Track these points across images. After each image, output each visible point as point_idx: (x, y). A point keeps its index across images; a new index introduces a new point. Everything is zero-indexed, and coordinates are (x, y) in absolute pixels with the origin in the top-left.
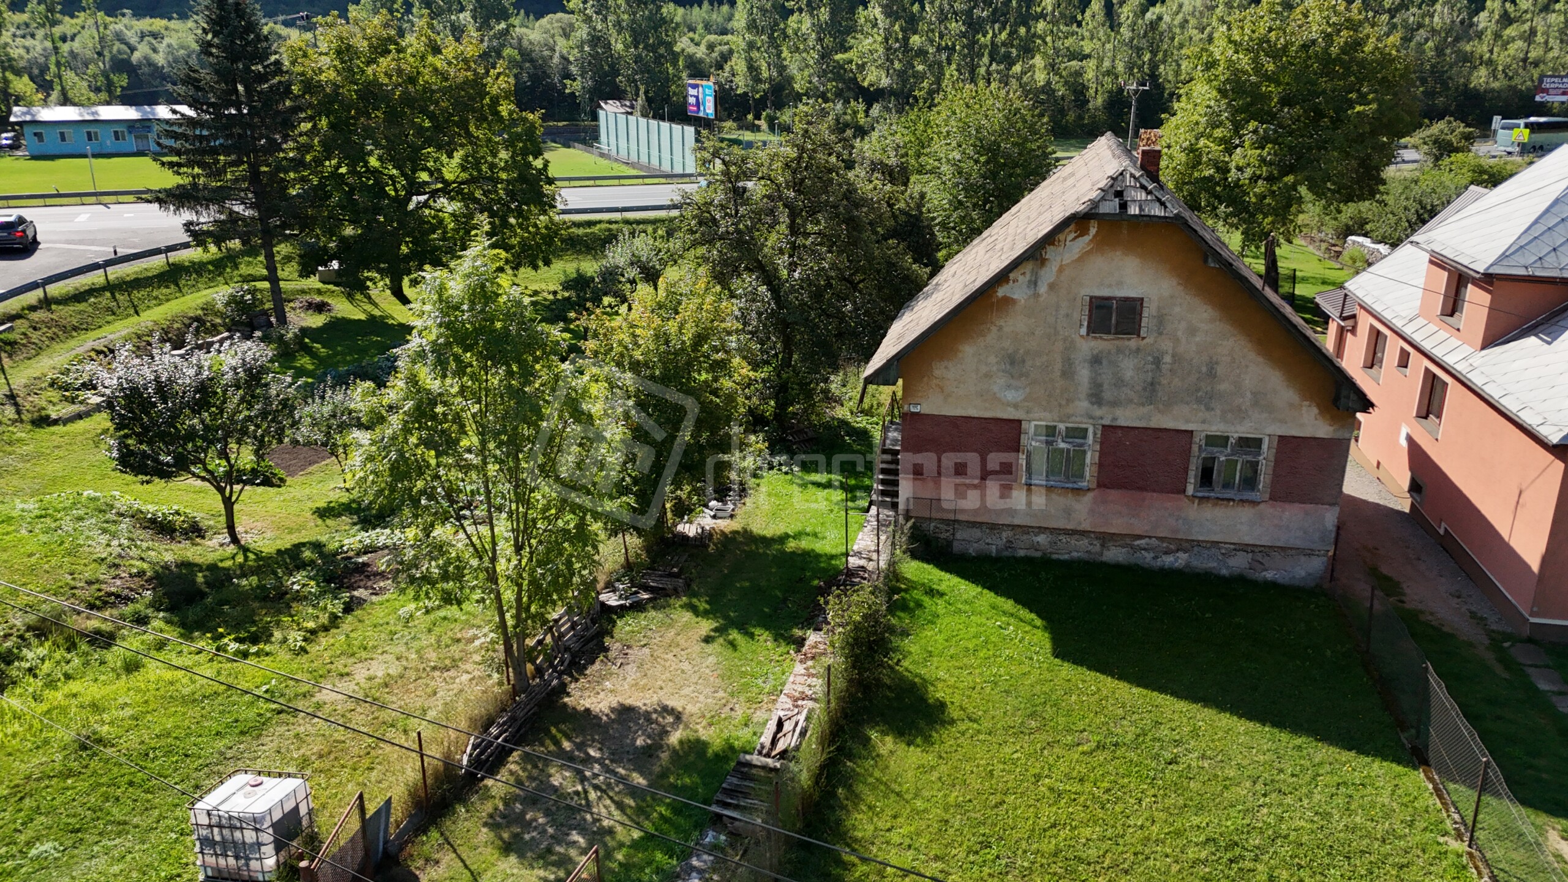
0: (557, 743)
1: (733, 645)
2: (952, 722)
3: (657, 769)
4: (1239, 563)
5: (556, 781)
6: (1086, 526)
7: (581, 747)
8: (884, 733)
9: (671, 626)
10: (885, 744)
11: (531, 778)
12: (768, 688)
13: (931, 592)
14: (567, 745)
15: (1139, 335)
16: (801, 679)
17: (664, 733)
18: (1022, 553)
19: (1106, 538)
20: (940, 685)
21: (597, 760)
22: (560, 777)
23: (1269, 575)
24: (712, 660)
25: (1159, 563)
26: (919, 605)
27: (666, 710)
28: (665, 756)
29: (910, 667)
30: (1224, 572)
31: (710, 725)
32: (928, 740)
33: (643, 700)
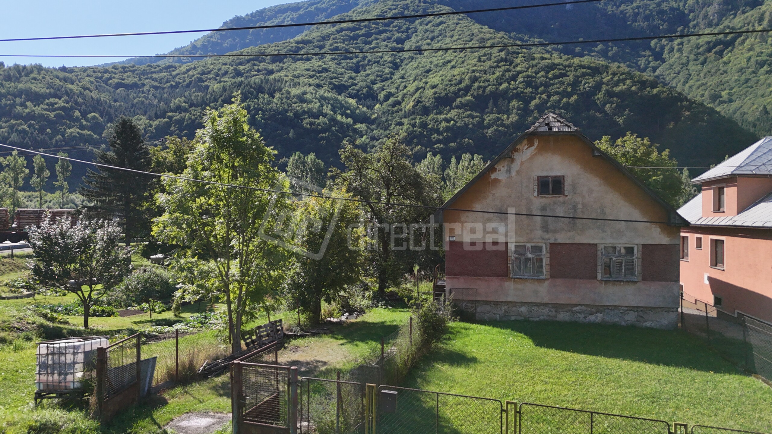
1: (356, 345)
2: (481, 362)
4: (631, 317)
6: (546, 300)
9: (322, 341)
10: (443, 367)
13: (466, 329)
15: (564, 195)
17: (317, 367)
18: (513, 318)
19: (558, 307)
20: (473, 353)
23: (648, 324)
24: (344, 349)
25: (587, 320)
26: (459, 332)
27: (318, 361)
28: (317, 372)
30: (623, 323)
33: (305, 359)
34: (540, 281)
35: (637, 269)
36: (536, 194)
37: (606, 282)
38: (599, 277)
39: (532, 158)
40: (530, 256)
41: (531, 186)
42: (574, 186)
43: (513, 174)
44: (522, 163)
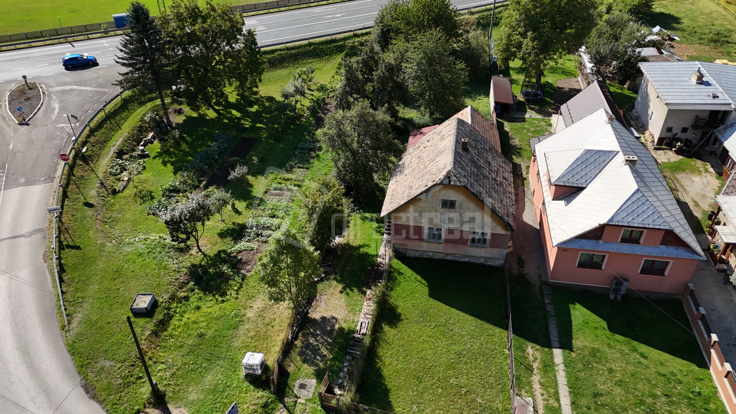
0: (309, 330)
1: (348, 294)
2: (402, 320)
3: (333, 337)
4: (482, 261)
5: (311, 341)
6: (441, 251)
7: (315, 330)
8: (385, 325)
9: (331, 287)
10: (386, 328)
11: (305, 341)
12: (358, 309)
13: (400, 273)
14: (311, 330)
15: (455, 209)
16: (366, 307)
17: (334, 325)
18: (425, 257)
19: (447, 254)
20: (400, 307)
21: (320, 335)
22: (312, 340)
23: (489, 263)
24: (343, 299)
25: (461, 260)
26: (396, 278)
27: (333, 318)
28: (335, 332)
29: (393, 301)
30: (478, 262)
31: (345, 322)
32: (396, 327)
33: (327, 315)
34: (440, 243)
35: (488, 242)
36: (440, 207)
37: (472, 246)
38: (469, 244)
39: (439, 191)
40: (435, 232)
41: (438, 203)
42: (461, 206)
43: (429, 197)
44: (434, 193)
